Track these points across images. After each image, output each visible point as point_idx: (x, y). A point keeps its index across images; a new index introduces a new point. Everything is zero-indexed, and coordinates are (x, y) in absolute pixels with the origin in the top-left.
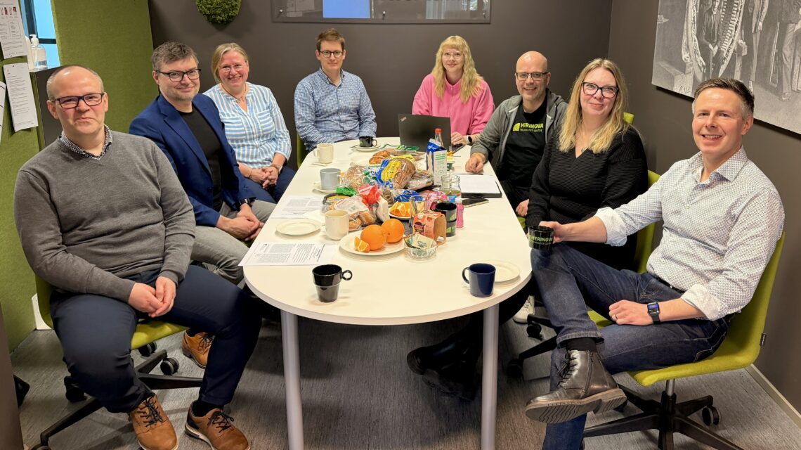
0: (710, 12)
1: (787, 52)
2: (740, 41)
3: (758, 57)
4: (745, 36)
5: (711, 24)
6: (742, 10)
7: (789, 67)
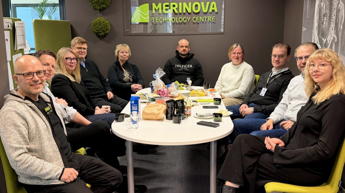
0: (323, 23)
3: (341, 41)
4: (336, 33)
5: (323, 29)
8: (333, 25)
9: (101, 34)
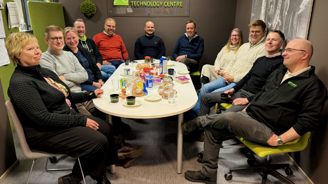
0: (269, 10)
1: (295, 23)
2: (279, 20)
3: (285, 26)
4: (281, 18)
5: (269, 14)
6: (280, 8)
7: (295, 29)
8: (278, 12)
9: (88, 14)
